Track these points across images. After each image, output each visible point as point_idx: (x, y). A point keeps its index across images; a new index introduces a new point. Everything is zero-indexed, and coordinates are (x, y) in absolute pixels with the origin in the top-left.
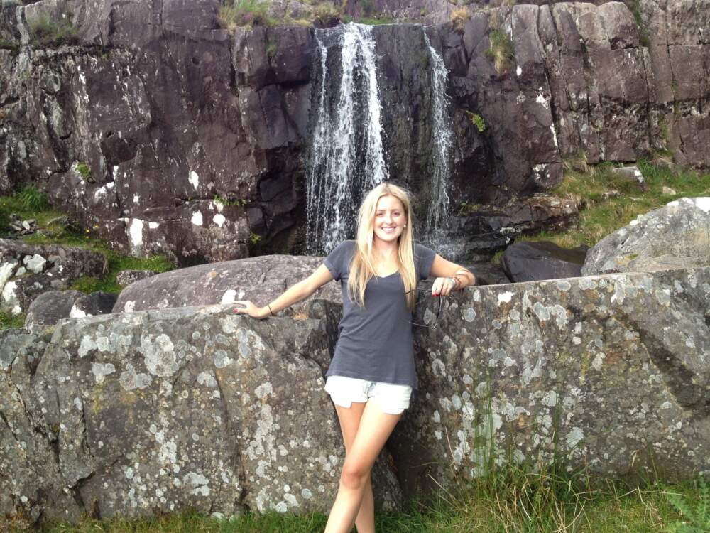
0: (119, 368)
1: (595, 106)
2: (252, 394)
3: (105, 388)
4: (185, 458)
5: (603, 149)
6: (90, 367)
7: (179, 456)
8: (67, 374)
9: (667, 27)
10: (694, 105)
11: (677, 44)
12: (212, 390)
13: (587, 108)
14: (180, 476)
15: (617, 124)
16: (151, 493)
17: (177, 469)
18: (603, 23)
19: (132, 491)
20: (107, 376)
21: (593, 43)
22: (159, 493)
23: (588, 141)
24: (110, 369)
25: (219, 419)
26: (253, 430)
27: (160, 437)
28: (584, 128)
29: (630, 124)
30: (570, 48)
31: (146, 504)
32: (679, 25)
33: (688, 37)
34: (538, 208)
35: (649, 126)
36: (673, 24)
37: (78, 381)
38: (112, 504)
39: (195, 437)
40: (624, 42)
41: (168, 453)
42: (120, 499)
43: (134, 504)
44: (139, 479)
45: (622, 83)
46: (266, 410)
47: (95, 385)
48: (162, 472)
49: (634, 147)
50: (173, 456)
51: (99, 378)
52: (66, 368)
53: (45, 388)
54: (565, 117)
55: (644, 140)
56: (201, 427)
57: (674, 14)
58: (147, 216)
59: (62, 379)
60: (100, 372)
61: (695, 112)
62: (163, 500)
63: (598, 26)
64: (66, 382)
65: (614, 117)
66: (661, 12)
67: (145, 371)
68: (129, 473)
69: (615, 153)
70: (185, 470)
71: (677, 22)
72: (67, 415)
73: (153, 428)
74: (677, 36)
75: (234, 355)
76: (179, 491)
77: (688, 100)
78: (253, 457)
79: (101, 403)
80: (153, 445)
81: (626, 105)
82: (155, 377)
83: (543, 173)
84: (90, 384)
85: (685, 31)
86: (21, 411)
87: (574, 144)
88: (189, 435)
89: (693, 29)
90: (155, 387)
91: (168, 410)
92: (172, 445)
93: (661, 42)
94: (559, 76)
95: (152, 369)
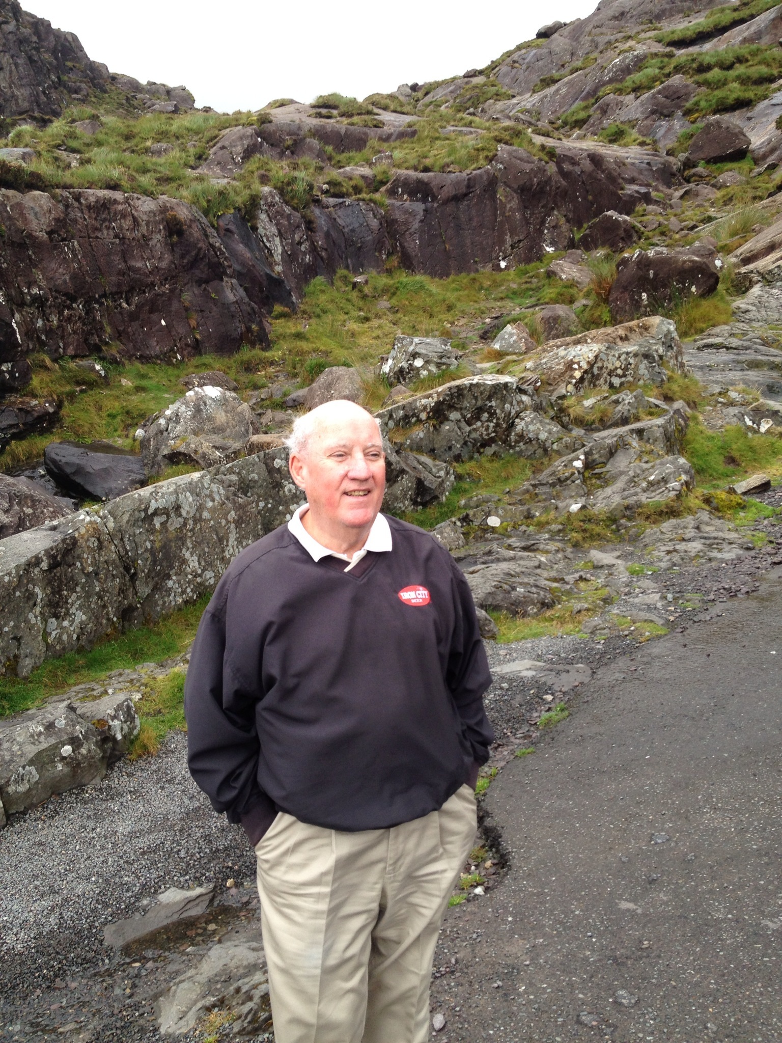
0: (168, 516)
1: (47, 300)
2: (226, 519)
3: (161, 532)
4: (203, 563)
5: (61, 345)
6: (152, 520)
7: (200, 564)
8: (140, 527)
9: (85, 219)
10: (121, 298)
11: (97, 237)
12: (209, 520)
13: (39, 302)
14: (200, 576)
15: (69, 319)
16: (184, 592)
17: (199, 571)
18: (36, 214)
19: (173, 594)
20: (162, 524)
21: (31, 234)
22: (189, 590)
23: (46, 337)
24: (164, 518)
25: (215, 537)
26: (228, 541)
27: (188, 555)
28: (40, 323)
29: (80, 318)
30: (14, 240)
31: (180, 600)
32: (96, 219)
33: (105, 232)
34: (20, 410)
35: (94, 319)
36: (90, 217)
37: (147, 531)
38: (159, 608)
39: (206, 550)
40: (59, 235)
41: (193, 563)
42: (164, 602)
43: (173, 603)
44: (177, 585)
45: (67, 278)
46: (233, 526)
47: (156, 531)
48: (190, 577)
49: (86, 340)
50: (196, 564)
51: (158, 526)
52: (140, 523)
53: (129, 540)
54: (20, 312)
55: (93, 334)
56: (208, 543)
57: (89, 207)
59: (138, 532)
60: (157, 522)
61: (125, 305)
62: (191, 594)
63: (31, 217)
64: (140, 533)
65: (66, 312)
66: (76, 204)
67: (180, 516)
68: (170, 583)
69: (71, 347)
70: (203, 571)
71: (94, 216)
72: (142, 553)
73: (184, 550)
74: (96, 229)
75: (213, 500)
76: (200, 584)
77: (117, 293)
78: (228, 556)
79: (160, 541)
80: (184, 562)
81: (74, 299)
82: (185, 519)
83: (11, 372)
84: (152, 531)
85: (101, 225)
86: (117, 558)
87: (32, 339)
88: (203, 549)
89: (107, 223)
90: (185, 524)
91: (191, 537)
92: (195, 558)
93: (83, 234)
94: (7, 268)
95: (184, 513)
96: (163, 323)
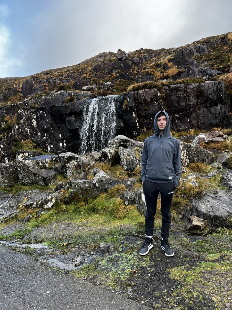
9: (170, 94)
11: (171, 98)
13: (145, 116)
21: (147, 100)
23: (146, 124)
28: (145, 121)
33: (174, 96)
40: (154, 100)
57: (171, 90)
58: (51, 144)
61: (176, 115)
65: (152, 118)
77: (174, 112)
83: (135, 133)
94: (139, 109)
96: (188, 120)
